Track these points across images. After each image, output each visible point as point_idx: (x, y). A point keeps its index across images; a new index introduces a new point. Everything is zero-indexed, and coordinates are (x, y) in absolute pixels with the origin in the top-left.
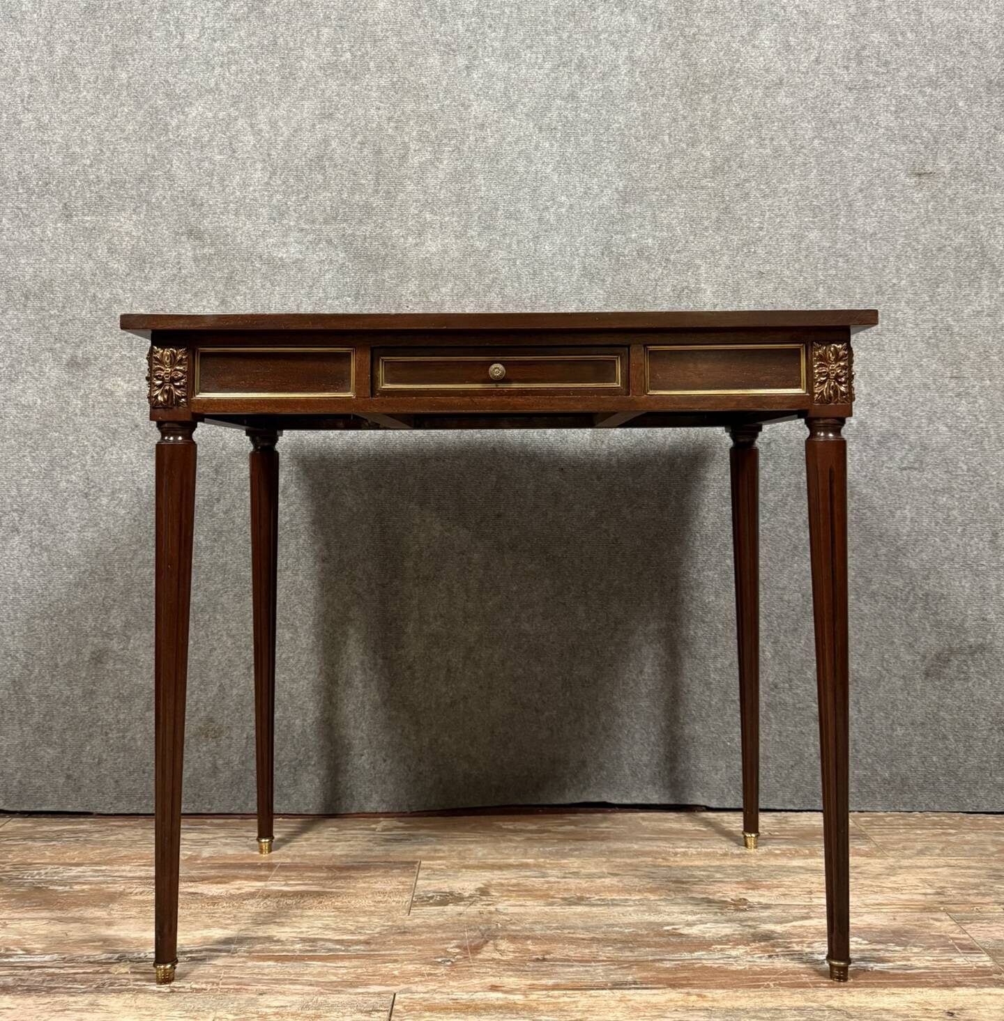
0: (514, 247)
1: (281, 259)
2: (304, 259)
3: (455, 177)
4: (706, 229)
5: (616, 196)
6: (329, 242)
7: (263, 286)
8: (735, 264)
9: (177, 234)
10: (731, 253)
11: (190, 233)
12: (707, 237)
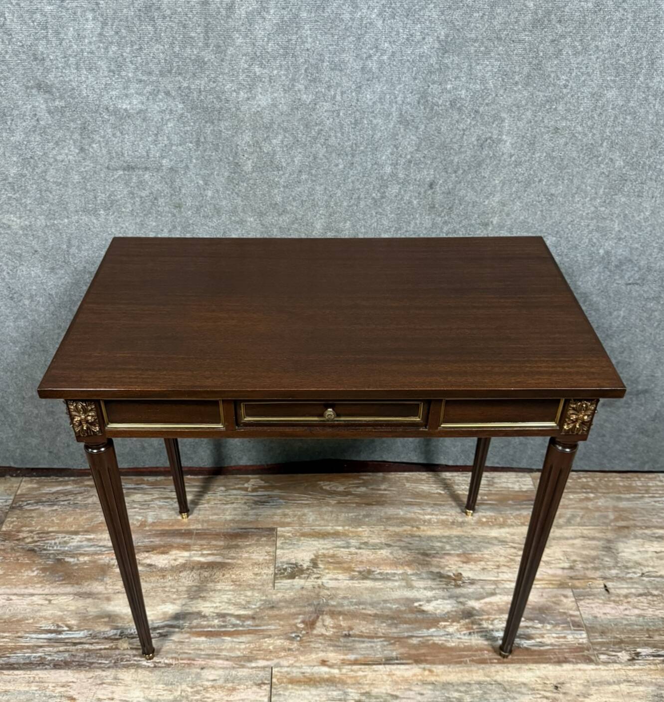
0: (338, 98)
1: (126, 110)
2: (147, 110)
3: (282, 28)
4: (517, 83)
5: (437, 45)
6: (168, 93)
7: (114, 135)
8: (536, 119)
9: (27, 88)
10: (534, 109)
11: (39, 87)
12: (515, 92)
